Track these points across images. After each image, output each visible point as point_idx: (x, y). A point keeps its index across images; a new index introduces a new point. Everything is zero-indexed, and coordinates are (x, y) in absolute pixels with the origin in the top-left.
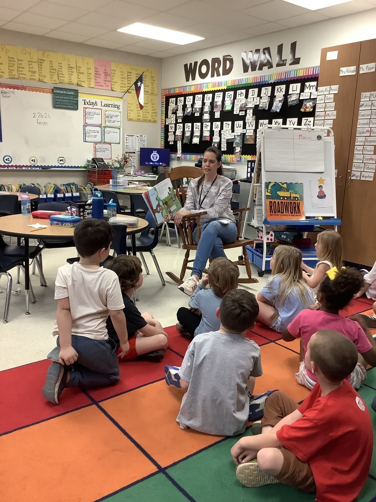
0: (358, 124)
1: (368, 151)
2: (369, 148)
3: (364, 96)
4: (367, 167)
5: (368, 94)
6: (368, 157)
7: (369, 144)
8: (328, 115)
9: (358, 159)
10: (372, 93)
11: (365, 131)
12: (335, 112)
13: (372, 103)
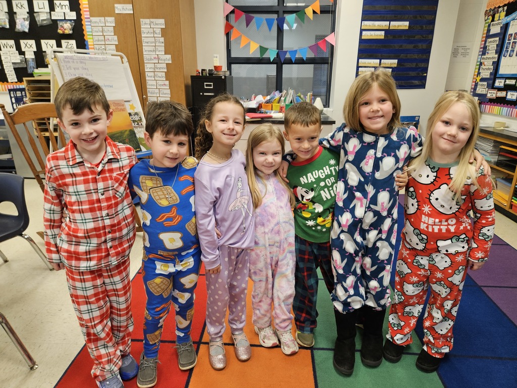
0: (144, 51)
1: (159, 77)
2: (160, 74)
3: (144, 22)
4: (162, 92)
5: (148, 21)
6: (161, 83)
7: (159, 70)
8: (108, 39)
9: (152, 85)
10: (152, 20)
11: (152, 58)
12: (116, 38)
13: (154, 31)
